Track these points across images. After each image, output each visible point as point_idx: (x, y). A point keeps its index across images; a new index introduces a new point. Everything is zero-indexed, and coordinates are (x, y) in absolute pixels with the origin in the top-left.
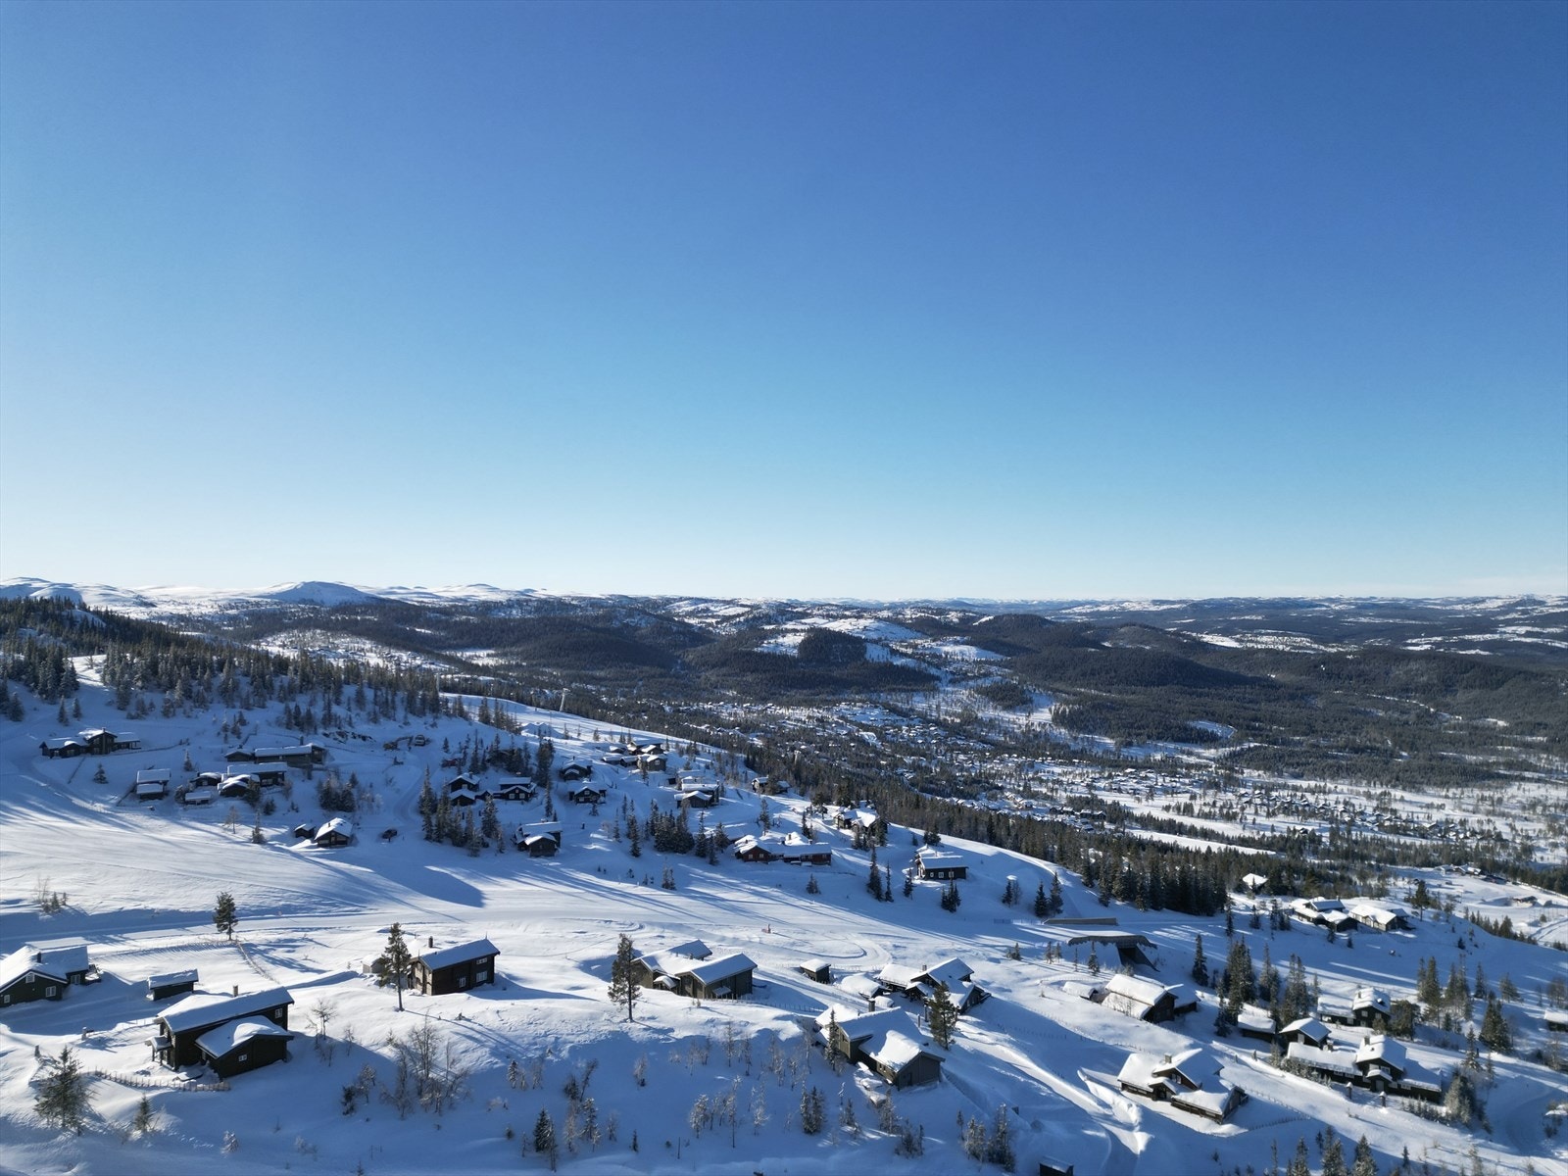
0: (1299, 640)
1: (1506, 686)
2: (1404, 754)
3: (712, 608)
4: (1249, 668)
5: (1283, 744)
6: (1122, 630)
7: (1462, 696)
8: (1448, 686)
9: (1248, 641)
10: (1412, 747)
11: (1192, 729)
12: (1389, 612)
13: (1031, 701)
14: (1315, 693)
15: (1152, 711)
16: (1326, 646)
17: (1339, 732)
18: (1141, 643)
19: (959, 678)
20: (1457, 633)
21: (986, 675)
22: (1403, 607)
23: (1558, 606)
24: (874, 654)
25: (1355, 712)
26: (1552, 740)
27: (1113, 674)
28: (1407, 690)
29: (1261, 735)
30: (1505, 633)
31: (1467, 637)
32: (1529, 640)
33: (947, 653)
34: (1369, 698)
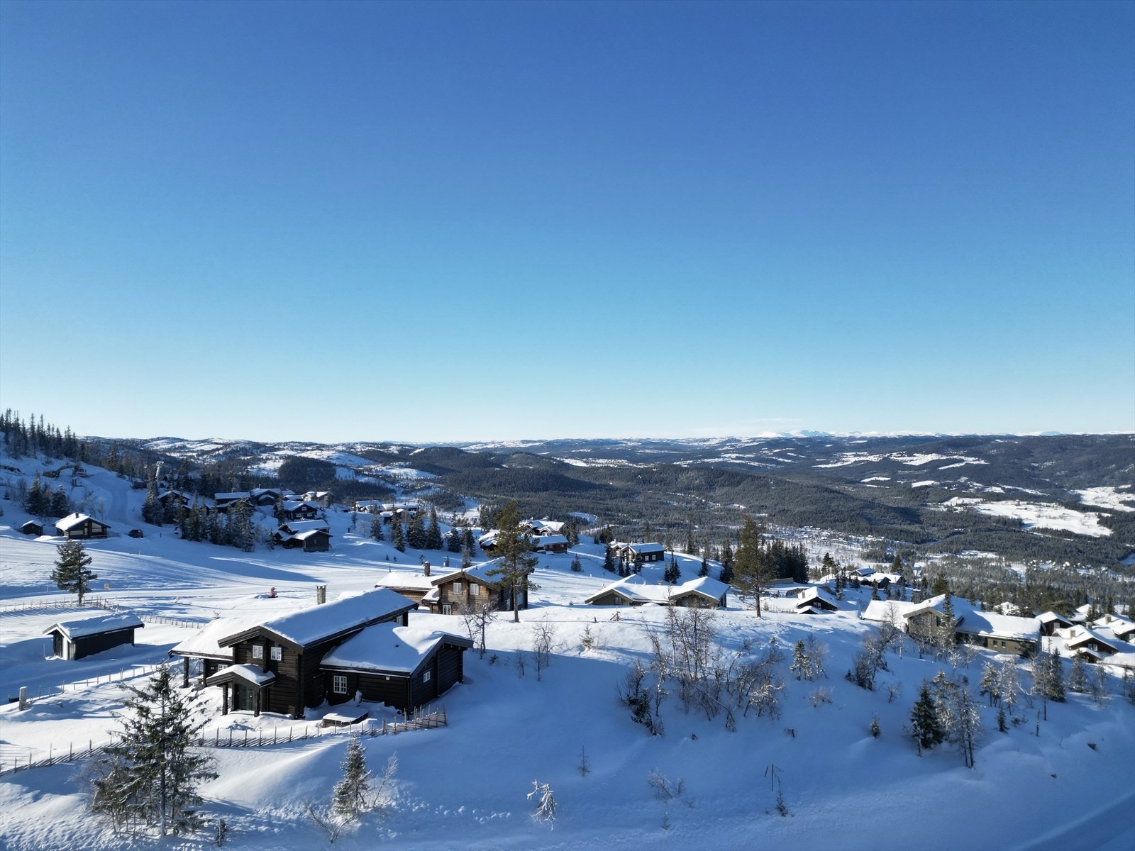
0: (621, 461)
1: (742, 485)
2: (697, 527)
3: (188, 446)
4: (595, 478)
5: (628, 524)
6: (514, 456)
7: (719, 492)
8: (711, 486)
9: (591, 463)
10: (700, 522)
11: (572, 518)
12: (661, 446)
13: (463, 504)
14: (637, 493)
15: (545, 507)
16: (637, 465)
17: (657, 516)
18: (527, 465)
19: (409, 490)
20: (700, 458)
21: (429, 488)
22: (667, 444)
23: (748, 443)
24: (342, 474)
25: (662, 503)
26: (771, 515)
27: (513, 485)
28: (688, 489)
29: (614, 519)
30: (725, 457)
31: (706, 460)
32: (738, 462)
33: (395, 475)
34: (668, 495)
